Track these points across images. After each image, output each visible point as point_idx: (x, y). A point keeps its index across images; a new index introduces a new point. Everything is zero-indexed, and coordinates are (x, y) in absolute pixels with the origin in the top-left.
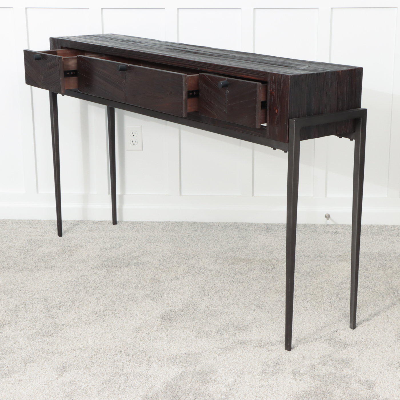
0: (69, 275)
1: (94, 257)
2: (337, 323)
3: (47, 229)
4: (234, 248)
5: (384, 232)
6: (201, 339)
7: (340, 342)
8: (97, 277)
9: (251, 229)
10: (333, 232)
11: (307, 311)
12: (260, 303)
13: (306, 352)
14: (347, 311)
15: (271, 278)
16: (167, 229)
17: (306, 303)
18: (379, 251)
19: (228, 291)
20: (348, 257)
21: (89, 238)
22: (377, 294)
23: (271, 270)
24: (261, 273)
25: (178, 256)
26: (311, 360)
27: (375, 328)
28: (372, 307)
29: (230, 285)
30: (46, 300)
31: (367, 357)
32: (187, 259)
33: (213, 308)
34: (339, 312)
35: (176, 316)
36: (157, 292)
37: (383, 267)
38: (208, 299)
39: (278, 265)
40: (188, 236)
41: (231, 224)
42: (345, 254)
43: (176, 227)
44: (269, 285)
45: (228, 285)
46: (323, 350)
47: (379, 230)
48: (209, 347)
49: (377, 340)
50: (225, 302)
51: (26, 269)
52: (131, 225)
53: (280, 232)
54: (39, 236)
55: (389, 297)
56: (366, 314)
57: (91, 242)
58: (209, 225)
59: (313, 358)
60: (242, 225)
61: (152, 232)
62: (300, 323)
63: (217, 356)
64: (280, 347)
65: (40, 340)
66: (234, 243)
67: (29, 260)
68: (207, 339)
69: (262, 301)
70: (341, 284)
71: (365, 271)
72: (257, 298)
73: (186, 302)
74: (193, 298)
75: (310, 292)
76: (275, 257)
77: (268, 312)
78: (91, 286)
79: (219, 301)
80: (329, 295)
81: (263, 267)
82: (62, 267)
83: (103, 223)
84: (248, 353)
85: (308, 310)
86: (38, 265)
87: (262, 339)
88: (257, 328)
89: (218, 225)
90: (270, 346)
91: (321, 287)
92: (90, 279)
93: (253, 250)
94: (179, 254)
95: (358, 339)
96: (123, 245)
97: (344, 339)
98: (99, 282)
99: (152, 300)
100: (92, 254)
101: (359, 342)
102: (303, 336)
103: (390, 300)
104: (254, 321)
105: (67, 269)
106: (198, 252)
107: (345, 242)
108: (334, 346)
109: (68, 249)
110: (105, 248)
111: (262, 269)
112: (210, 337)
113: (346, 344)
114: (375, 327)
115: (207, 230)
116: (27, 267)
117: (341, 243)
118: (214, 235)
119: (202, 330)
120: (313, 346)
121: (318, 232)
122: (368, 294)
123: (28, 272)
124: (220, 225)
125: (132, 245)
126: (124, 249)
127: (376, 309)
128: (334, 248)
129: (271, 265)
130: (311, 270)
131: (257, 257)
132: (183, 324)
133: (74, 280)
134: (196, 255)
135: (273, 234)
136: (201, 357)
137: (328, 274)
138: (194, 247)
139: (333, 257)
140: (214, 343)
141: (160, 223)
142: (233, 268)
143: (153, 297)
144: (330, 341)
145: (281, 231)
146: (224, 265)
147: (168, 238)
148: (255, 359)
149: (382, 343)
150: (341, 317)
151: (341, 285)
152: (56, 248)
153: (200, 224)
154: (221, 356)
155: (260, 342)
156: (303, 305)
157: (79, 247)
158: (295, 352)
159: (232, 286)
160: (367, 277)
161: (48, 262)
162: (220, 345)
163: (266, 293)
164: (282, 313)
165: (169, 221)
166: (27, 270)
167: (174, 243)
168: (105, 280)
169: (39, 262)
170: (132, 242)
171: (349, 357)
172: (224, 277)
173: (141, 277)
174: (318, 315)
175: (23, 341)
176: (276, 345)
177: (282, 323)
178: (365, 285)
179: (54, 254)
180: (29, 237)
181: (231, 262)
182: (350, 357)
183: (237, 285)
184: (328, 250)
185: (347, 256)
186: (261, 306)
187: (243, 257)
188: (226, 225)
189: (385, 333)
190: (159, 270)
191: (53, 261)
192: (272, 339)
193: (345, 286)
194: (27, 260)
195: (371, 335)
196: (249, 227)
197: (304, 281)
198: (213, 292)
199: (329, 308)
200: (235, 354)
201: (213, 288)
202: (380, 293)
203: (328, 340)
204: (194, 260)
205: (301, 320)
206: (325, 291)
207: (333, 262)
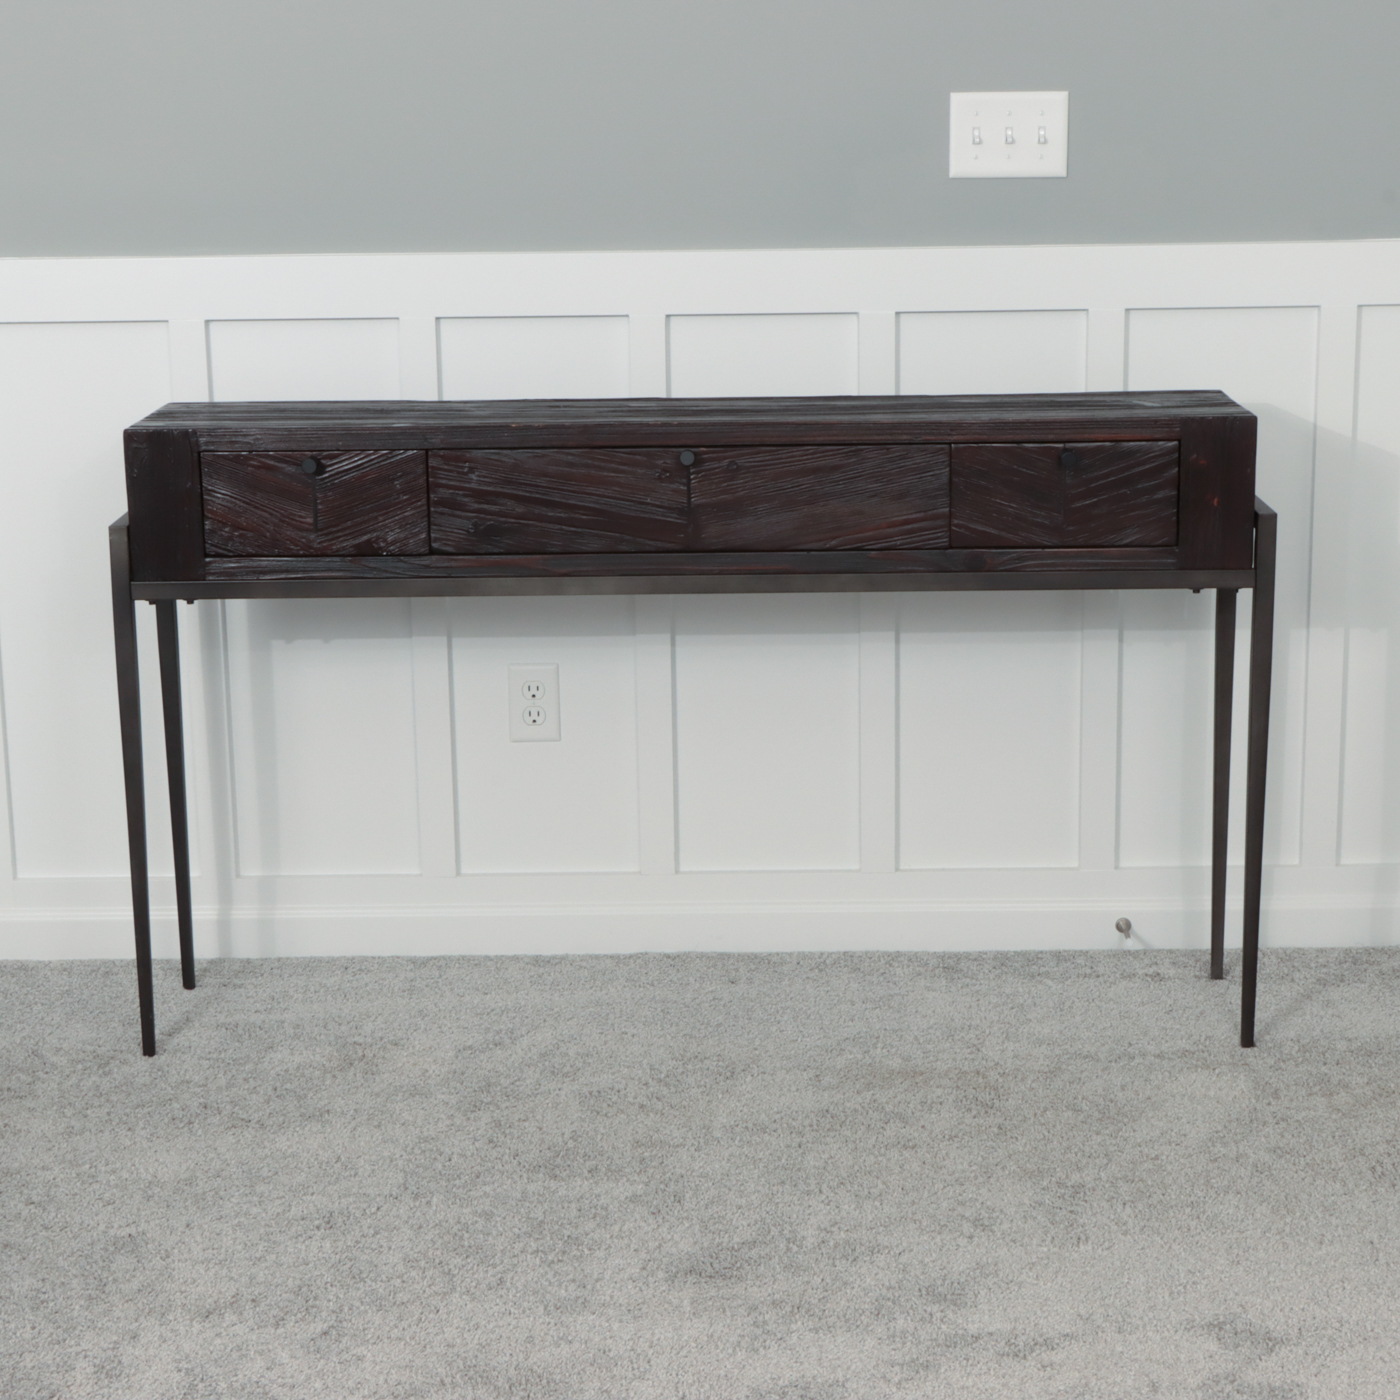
0: (380, 1137)
1: (442, 1077)
2: (1228, 1270)
3: (278, 990)
4: (862, 1034)
5: (1299, 970)
6: (833, 1336)
7: (1251, 1333)
8: (467, 1142)
9: (899, 971)
10: (1146, 975)
11: (1129, 1236)
12: (983, 1212)
13: (1156, 1366)
14: (1249, 1233)
15: (996, 1130)
16: (643, 978)
17: (1121, 1207)
18: (1299, 1035)
19: (878, 1178)
20: (1212, 1057)
21: (413, 1014)
22: (1323, 1171)
23: (989, 1104)
24: (961, 1115)
25: (697, 1067)
26: (1177, 1392)
27: (1346, 1285)
28: (1320, 1215)
29: (880, 1159)
30: (328, 1222)
31: (1342, 1377)
32: (729, 1074)
33: (843, 1235)
34: (1225, 1236)
35: (738, 1265)
36: (662, 1186)
37: (1323, 1085)
38: (822, 1206)
39: (1009, 1089)
40: (714, 999)
41: (834, 956)
42: (1201, 1047)
43: (670, 972)
44: (996, 1154)
45: (872, 1157)
46: (1205, 1358)
47: (1282, 965)
48: (861, 1360)
49: (1358, 1324)
50: (876, 1212)
51: (244, 1123)
52: (530, 970)
53: (989, 978)
54: (259, 1014)
55: (1362, 1182)
56: (1306, 1239)
57: (423, 1027)
58: (769, 963)
59: (1183, 1386)
60: (868, 960)
61: (601, 990)
62: (1116, 1273)
63: (894, 1390)
64: (1075, 1351)
65: (345, 1356)
66: (856, 1018)
67: (245, 1092)
68: (849, 1335)
69: (988, 1208)
70: (1210, 1144)
71: (1271, 1100)
72: (970, 1196)
73: (757, 1217)
74: (777, 1203)
75: (1123, 1173)
76: (993, 1064)
77: (1014, 1241)
78: (458, 1172)
79: (858, 1211)
80: (1183, 1181)
81: (965, 1097)
82: (352, 1112)
83: (442, 963)
84: (983, 1377)
85: (1132, 1231)
86: (278, 1110)
87: (1014, 1328)
88: (992, 1295)
89: (795, 962)
90: (1045, 1351)
91: (1153, 1156)
92: (447, 1151)
93: (921, 1041)
94: (702, 1061)
95: (1302, 1322)
96: (522, 1036)
97: (1260, 1322)
98: (479, 1160)
99: (654, 1214)
100: (434, 1067)
101: (1308, 1331)
102: (1135, 1316)
103: (1366, 1190)
104: (978, 1271)
105: (368, 1119)
106: (757, 1052)
107: (1191, 1008)
108: (1237, 1346)
109: (356, 1053)
110: (470, 1047)
111: (961, 1101)
112: (858, 1330)
113: (1270, 1339)
114: (1343, 1282)
115: (767, 979)
116: (245, 1116)
117: (1181, 1012)
118: (791, 995)
119: (829, 1305)
120: (1173, 1347)
121: (1103, 975)
122: (1296, 1172)
123: (253, 1133)
124: (801, 963)
125: (550, 1034)
126: (530, 1050)
127: (1334, 1223)
128: (1163, 1028)
129: (987, 1090)
130: (1112, 1101)
131: (939, 1063)
132: (766, 1290)
133: (401, 1156)
134: (753, 1062)
135: (967, 985)
136: (846, 1395)
137: (1164, 1113)
138: (741, 1036)
139: (1167, 1056)
140: (873, 1347)
141: (617, 959)
142: (875, 1101)
143: (655, 1203)
144: (1221, 1329)
145: (992, 976)
146: (844, 1094)
147: (656, 1009)
148: (1009, 1395)
149: (1376, 1330)
150: (1236, 1251)
151: (1211, 1148)
152: (318, 1049)
153: (742, 961)
154: (904, 1388)
155: (1013, 1341)
156: (1112, 1217)
157: (389, 1046)
158: (1125, 1369)
159: (885, 1161)
160: (1283, 1120)
161: (306, 1096)
162: (893, 1352)
163: (992, 1180)
164: (1056, 1242)
165: (643, 951)
166: (248, 1127)
167: (677, 1025)
168: (494, 1154)
169: (277, 1097)
170: (547, 1024)
171: (1289, 1381)
172: (854, 1130)
173: (601, 1139)
174: (1167, 1247)
175: (293, 1360)
176: (1062, 1346)
177: (1063, 1276)
178: (1281, 1145)
179: (317, 1073)
180: (226, 1017)
181: (863, 1080)
182: (1292, 1381)
183: (901, 1156)
184: (1145, 1034)
185: (1206, 1054)
186: (986, 1223)
187: (896, 1063)
188: (822, 960)
189: (1378, 1301)
190: (652, 1115)
191: (319, 1095)
192: (1045, 1330)
193: (1223, 1151)
194: (240, 1093)
195: (1339, 1308)
196: (890, 965)
197: (1099, 1139)
198: (831, 1183)
199: (1193, 1224)
200: (945, 1382)
201: (829, 1169)
202: (1333, 1170)
203: (1215, 1326)
204: (749, 1078)
205: (1118, 1263)
206: (1169, 1168)
207: (1170, 1073)
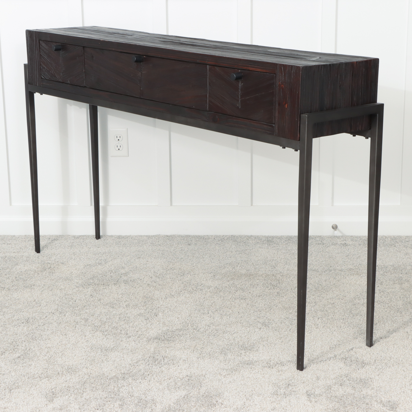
0: (51, 294)
1: (77, 274)
2: (352, 340)
3: (23, 246)
4: (233, 262)
5: (398, 243)
6: (204, 360)
7: (357, 361)
8: (83, 296)
9: (251, 242)
10: (341, 244)
11: (318, 329)
12: (266, 320)
13: (320, 372)
14: (363, 328)
15: (276, 294)
16: (157, 243)
17: (317, 319)
18: (394, 264)
19: (230, 309)
20: (360, 271)
21: (71, 254)
22: (394, 309)
23: (275, 285)
24: (264, 289)
25: (171, 272)
26: (326, 380)
27: (395, 346)
28: (390, 323)
29: (232, 303)
30: (27, 321)
31: (388, 376)
32: (182, 275)
33: (214, 327)
34: (354, 329)
35: (174, 336)
36: (151, 311)
37: (399, 281)
38: (208, 318)
39: (284, 280)
40: (181, 250)
41: (227, 236)
42: (357, 267)
43: (167, 241)
44: (275, 302)
45: (229, 302)
46: (338, 369)
47: (392, 241)
48: (213, 368)
49: (397, 359)
50: (227, 320)
51: (2, 289)
52: (116, 240)
53: (283, 244)
54: (15, 253)
55: (408, 313)
56: (383, 331)
57: (74, 258)
58: (204, 239)
59: (329, 378)
60: (240, 238)
61: (141, 247)
62: (311, 341)
63: (223, 378)
64: (291, 367)
65: (25, 364)
66: (232, 257)
67: (5, 279)
68: (210, 360)
69: (268, 319)
70: (354, 299)
71: (379, 285)
72: (263, 315)
73: (183, 321)
74: (192, 317)
75: (320, 308)
76: (279, 272)
77: (276, 330)
78: (77, 305)
79: (221, 319)
80: (342, 311)
81: (267, 283)
82: (42, 285)
83: (85, 237)
84: (256, 374)
85: (320, 327)
86: (16, 284)
87: (270, 358)
88: (264, 347)
89: (213, 238)
90: (280, 366)
91: (332, 303)
92: (75, 298)
93: (254, 265)
94: (173, 270)
95: (376, 358)
96: (109, 261)
97: (361, 358)
98: (86, 301)
99: (146, 319)
100: (75, 271)
101: (378, 360)
102: (315, 355)
103: (409, 315)
104: (260, 340)
105: (48, 288)
106: (194, 267)
107: (355, 255)
108: (351, 365)
109: (48, 266)
110: (90, 265)
111: (265, 284)
112: (213, 358)
113: (363, 363)
114: (394, 345)
115: (202, 244)
116: (3, 286)
117: (351, 256)
118: (210, 249)
119: (204, 350)
120: (327, 365)
121: (325, 244)
122: (384, 309)
123: (5, 292)
124: (215, 239)
125: (119, 261)
126: (111, 266)
127: (395, 326)
128: (344, 261)
129: (276, 281)
130: (320, 285)
131: (260, 272)
132: (182, 345)
133: (58, 300)
134: (192, 271)
135: (275, 247)
136: (205, 379)
137: (339, 289)
138: (189, 262)
139: (343, 270)
140: (218, 364)
141: (149, 237)
142: (234, 284)
143: (147, 316)
144: (346, 360)
145: (284, 244)
146: (223, 281)
147: (160, 253)
148: (264, 380)
149: (403, 361)
150: (357, 334)
151: (354, 301)
152: (34, 265)
153: (194, 238)
154: (226, 377)
155: (269, 362)
156: (313, 323)
157: (60, 264)
158: (308, 373)
159: (234, 303)
160: (382, 292)
161: (27, 280)
162: (224, 366)
163: (272, 310)
164: (291, 331)
165: (158, 234)
166: (4, 290)
167: (166, 258)
168: (92, 299)
169: (16, 280)
170: (119, 257)
171: (368, 377)
172: (224, 293)
173: (132, 295)
174: (331, 333)
175: (5, 366)
176: (287, 365)
177: (291, 342)
178: (380, 300)
179: (32, 272)
180: (3, 254)
181: (230, 277)
182: (369, 377)
183: (240, 302)
184: (337, 263)
185: (358, 270)
186: (267, 324)
187: (244, 272)
188: (223, 238)
189: (406, 351)
190: (151, 287)
191: (32, 280)
192: (281, 359)
193: (358, 302)
194: (3, 279)
195: (391, 353)
196: (248, 240)
197: (313, 297)
198: (213, 310)
199: (342, 325)
200: (242, 375)
201: (213, 306)
202: (398, 308)
203: (344, 359)
204: (189, 276)
205: (313, 338)
206: (337, 307)
207: (344, 276)
